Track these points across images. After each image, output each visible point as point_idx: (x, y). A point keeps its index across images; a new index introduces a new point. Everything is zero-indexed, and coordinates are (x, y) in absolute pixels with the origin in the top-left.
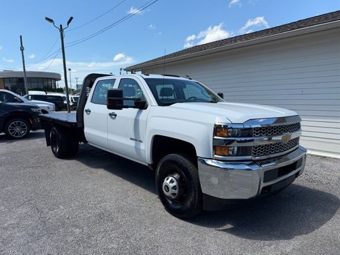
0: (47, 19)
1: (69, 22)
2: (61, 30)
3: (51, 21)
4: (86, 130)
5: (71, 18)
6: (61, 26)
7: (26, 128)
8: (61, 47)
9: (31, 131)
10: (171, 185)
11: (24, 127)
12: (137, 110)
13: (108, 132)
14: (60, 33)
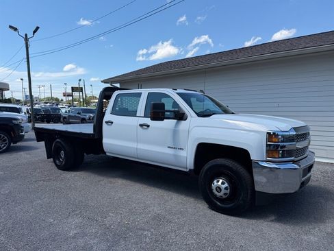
0: (11, 27)
1: (35, 32)
2: (26, 39)
3: (16, 29)
4: (105, 141)
5: (38, 28)
6: (26, 35)
7: (7, 141)
8: (26, 57)
9: (12, 145)
10: (224, 186)
11: (5, 140)
12: (175, 121)
13: (137, 141)
14: (24, 42)
